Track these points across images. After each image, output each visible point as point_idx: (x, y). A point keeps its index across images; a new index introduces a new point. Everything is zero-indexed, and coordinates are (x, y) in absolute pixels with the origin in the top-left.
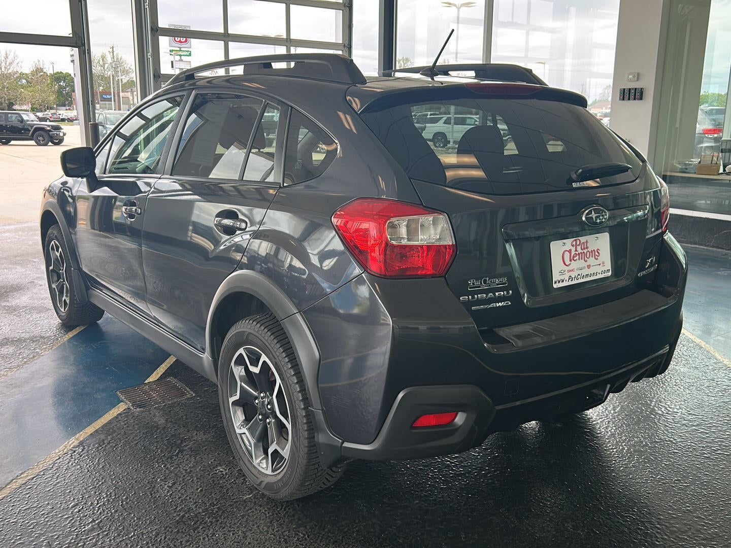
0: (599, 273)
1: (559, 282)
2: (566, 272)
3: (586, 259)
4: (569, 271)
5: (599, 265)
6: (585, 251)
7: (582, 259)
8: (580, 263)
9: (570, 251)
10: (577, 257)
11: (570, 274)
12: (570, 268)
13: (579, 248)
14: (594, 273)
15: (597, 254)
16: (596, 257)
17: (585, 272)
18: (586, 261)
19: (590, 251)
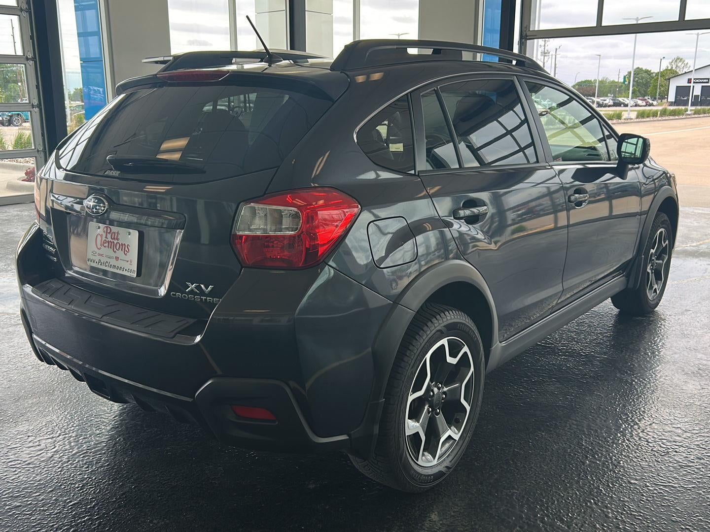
0: (126, 270)
1: (91, 261)
2: (97, 254)
3: (115, 249)
4: (99, 255)
5: (128, 261)
6: (116, 242)
7: (111, 247)
8: (109, 252)
9: (101, 236)
10: (107, 244)
11: (100, 257)
12: (100, 252)
13: (109, 236)
14: (121, 267)
15: (126, 249)
16: (126, 252)
17: (113, 262)
18: (115, 252)
19: (121, 244)
